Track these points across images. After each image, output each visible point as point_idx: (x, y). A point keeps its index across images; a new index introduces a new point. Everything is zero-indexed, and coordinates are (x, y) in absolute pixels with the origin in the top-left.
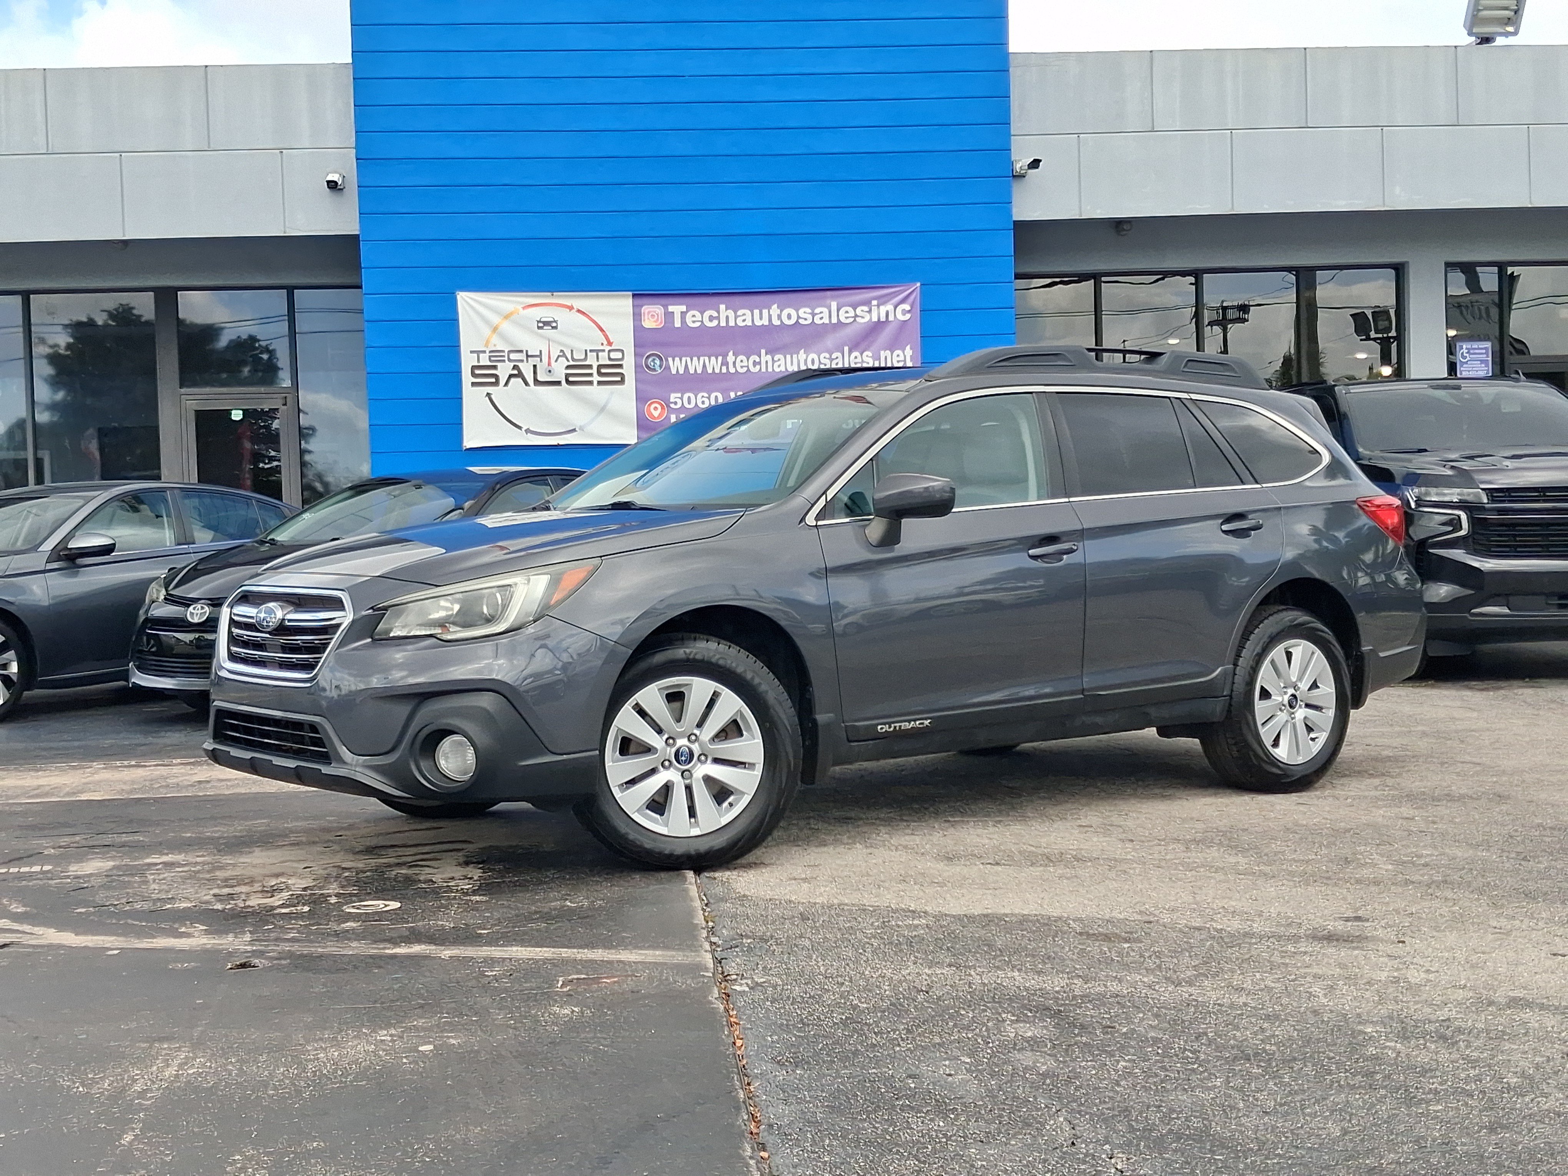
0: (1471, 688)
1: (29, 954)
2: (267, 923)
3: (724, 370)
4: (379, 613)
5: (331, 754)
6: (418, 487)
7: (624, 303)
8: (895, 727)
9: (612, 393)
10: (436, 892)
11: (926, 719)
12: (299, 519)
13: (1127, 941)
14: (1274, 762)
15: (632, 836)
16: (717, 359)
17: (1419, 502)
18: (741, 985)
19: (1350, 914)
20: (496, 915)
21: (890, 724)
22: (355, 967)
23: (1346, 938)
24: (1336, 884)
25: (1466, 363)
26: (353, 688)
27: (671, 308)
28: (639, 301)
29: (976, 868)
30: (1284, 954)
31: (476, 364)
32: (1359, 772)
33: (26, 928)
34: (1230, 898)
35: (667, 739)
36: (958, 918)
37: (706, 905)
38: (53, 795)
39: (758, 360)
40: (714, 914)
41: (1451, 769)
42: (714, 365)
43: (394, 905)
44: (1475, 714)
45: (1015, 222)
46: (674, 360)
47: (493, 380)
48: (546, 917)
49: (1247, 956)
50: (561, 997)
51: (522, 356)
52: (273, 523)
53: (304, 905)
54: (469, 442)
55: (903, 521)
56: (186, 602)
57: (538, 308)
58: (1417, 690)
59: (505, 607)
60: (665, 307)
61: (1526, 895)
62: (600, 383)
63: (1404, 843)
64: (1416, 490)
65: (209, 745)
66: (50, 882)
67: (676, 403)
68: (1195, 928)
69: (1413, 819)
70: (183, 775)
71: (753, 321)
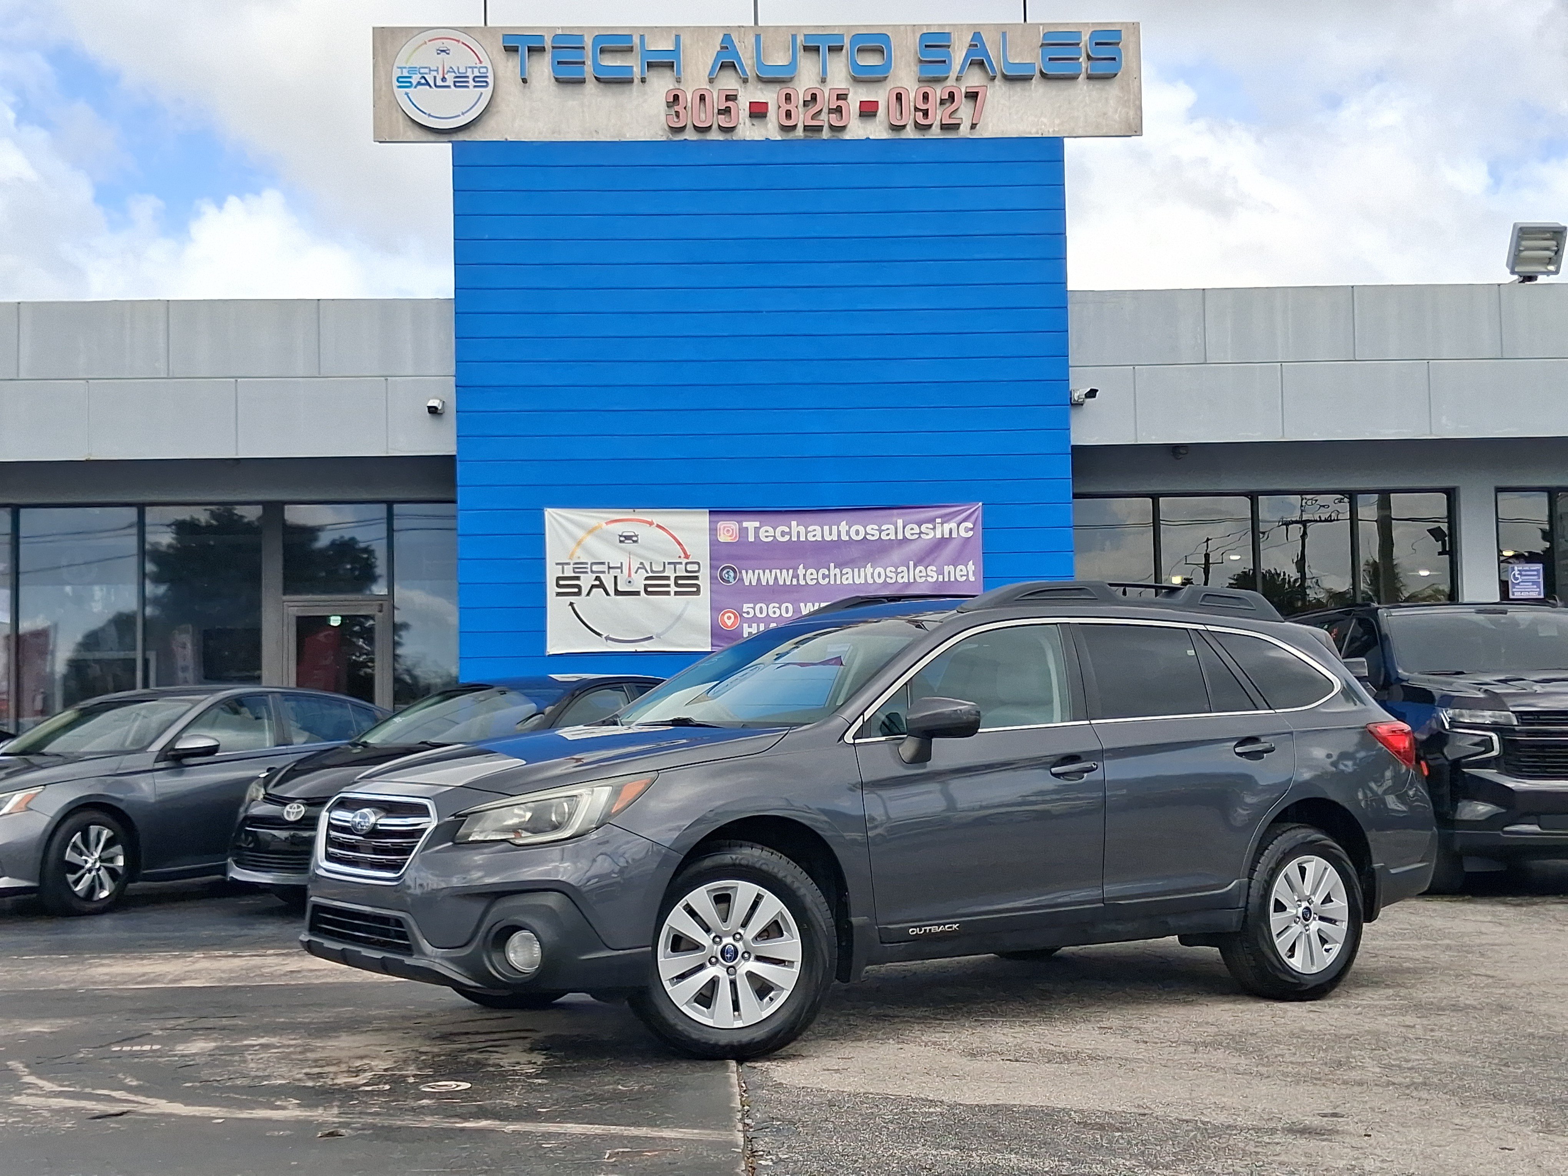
0: (1505, 903)
1: (145, 1121)
2: (352, 1099)
3: (795, 582)
4: (460, 819)
5: (414, 948)
6: (503, 693)
7: (700, 520)
8: (925, 930)
9: (688, 603)
10: (501, 1075)
11: (955, 923)
12: (391, 722)
13: (1118, 1130)
14: (1289, 970)
15: (681, 1026)
16: (788, 571)
17: (1453, 723)
18: (766, 1160)
19: (1329, 1111)
20: (555, 1095)
21: (920, 927)
22: (429, 1138)
23: (1318, 1131)
24: (1324, 1085)
25: (1518, 584)
26: (435, 887)
27: (745, 524)
28: (715, 518)
29: (995, 1063)
30: (1258, 1144)
31: (561, 575)
32: (1376, 983)
33: (141, 1099)
34: (1224, 1095)
35: (714, 937)
36: (971, 1107)
37: (744, 1091)
38: (157, 982)
39: (827, 573)
40: (750, 1099)
41: (1465, 981)
42: (785, 577)
43: (466, 1085)
44: (1502, 929)
45: (1072, 446)
46: (747, 573)
47: (576, 590)
48: (599, 1099)
49: (1225, 1145)
50: (606, 1166)
51: (604, 568)
52: (366, 725)
53: (385, 1083)
54: (552, 649)
55: (933, 740)
56: (283, 801)
57: (618, 523)
58: (1453, 905)
59: (571, 815)
60: (740, 523)
61: (1495, 1097)
62: (676, 593)
63: (1397, 1048)
64: (1451, 712)
65: (305, 937)
66: (160, 1060)
67: (748, 613)
68: (1184, 1120)
69: (1414, 1027)
70: (277, 965)
71: (823, 536)
